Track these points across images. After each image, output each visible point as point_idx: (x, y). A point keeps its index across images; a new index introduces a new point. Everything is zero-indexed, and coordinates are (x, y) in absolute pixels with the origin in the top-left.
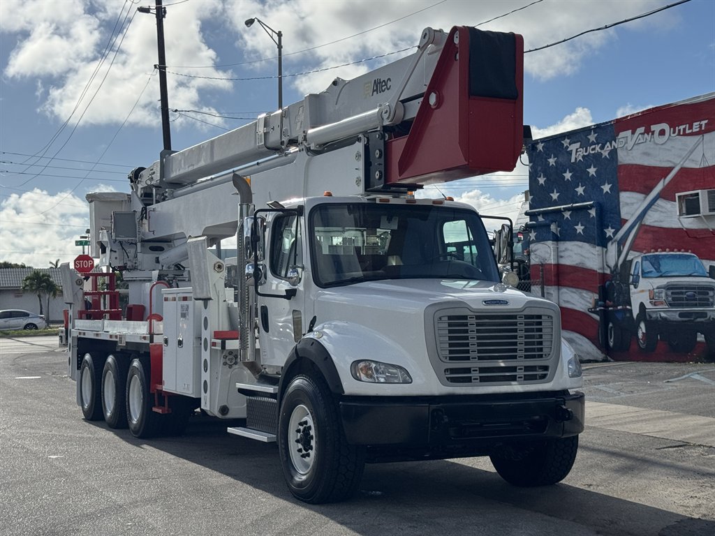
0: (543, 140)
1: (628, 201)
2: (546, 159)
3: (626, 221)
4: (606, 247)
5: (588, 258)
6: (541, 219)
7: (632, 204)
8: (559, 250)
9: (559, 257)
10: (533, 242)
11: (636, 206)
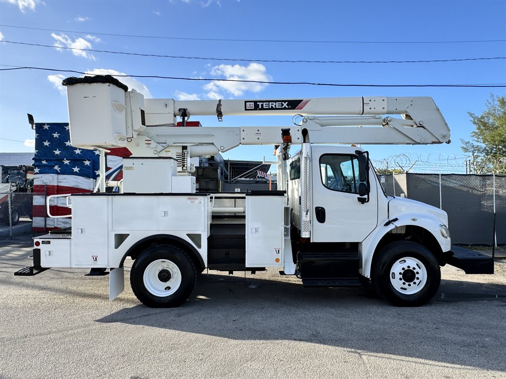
0: (48, 124)
1: (112, 159)
2: (51, 134)
3: (111, 168)
4: (96, 179)
5: (82, 184)
6: (44, 162)
7: (116, 161)
8: (59, 178)
9: (58, 182)
10: (37, 173)
11: (117, 162)
